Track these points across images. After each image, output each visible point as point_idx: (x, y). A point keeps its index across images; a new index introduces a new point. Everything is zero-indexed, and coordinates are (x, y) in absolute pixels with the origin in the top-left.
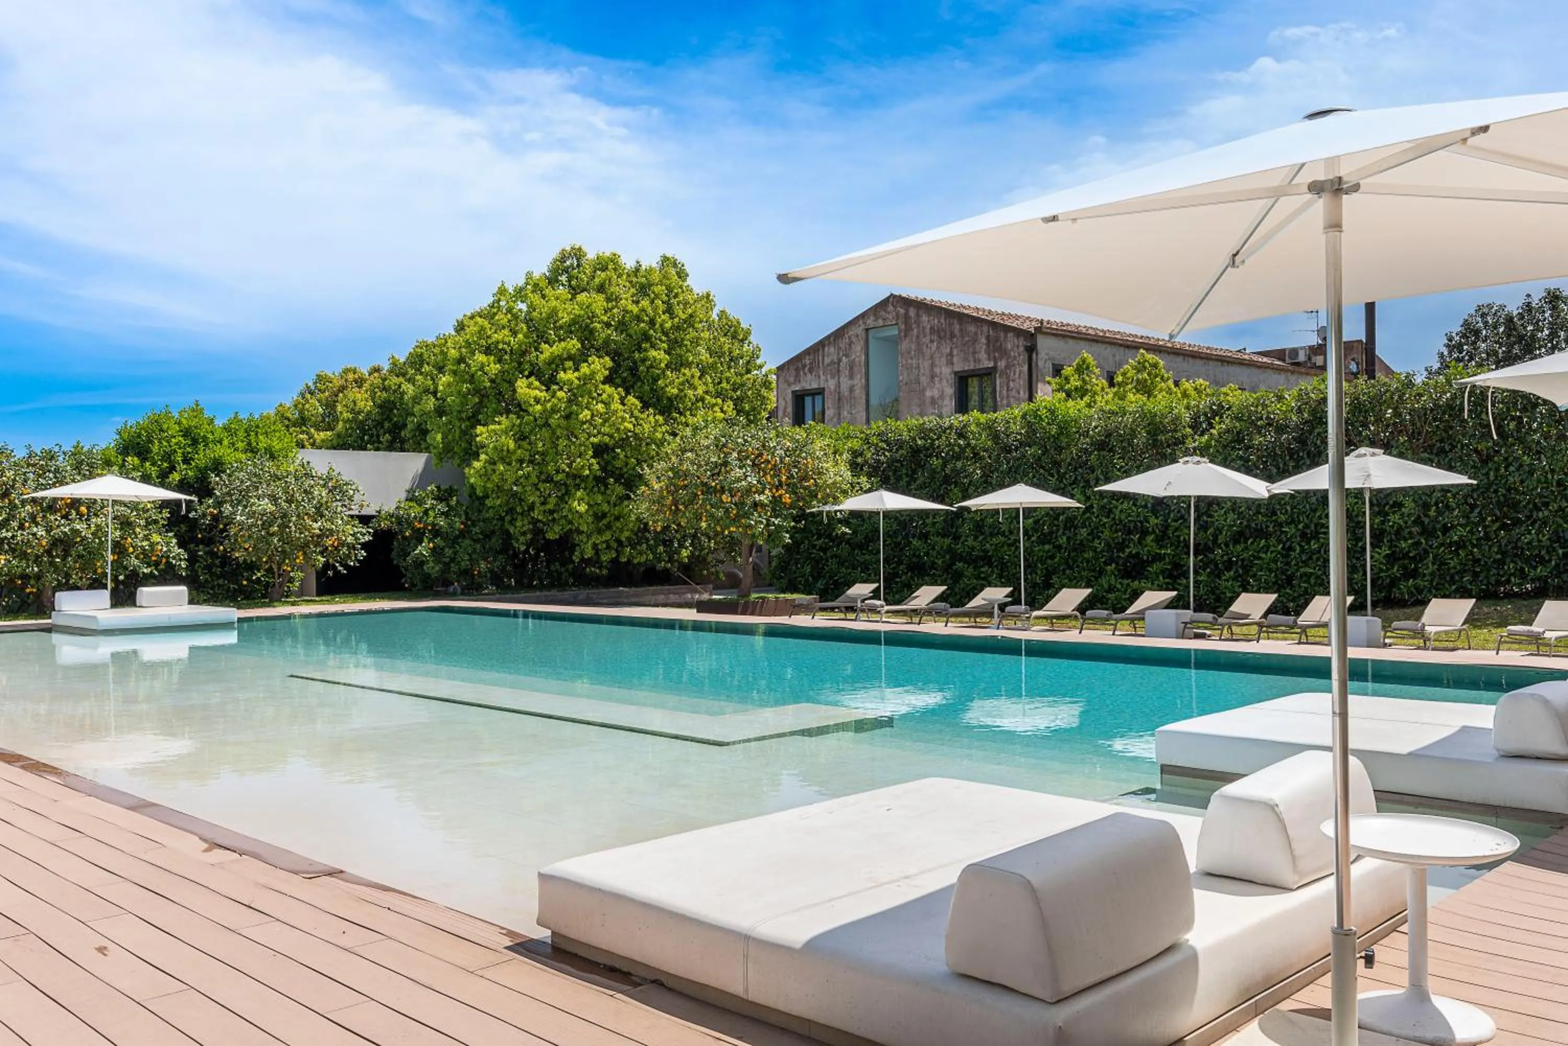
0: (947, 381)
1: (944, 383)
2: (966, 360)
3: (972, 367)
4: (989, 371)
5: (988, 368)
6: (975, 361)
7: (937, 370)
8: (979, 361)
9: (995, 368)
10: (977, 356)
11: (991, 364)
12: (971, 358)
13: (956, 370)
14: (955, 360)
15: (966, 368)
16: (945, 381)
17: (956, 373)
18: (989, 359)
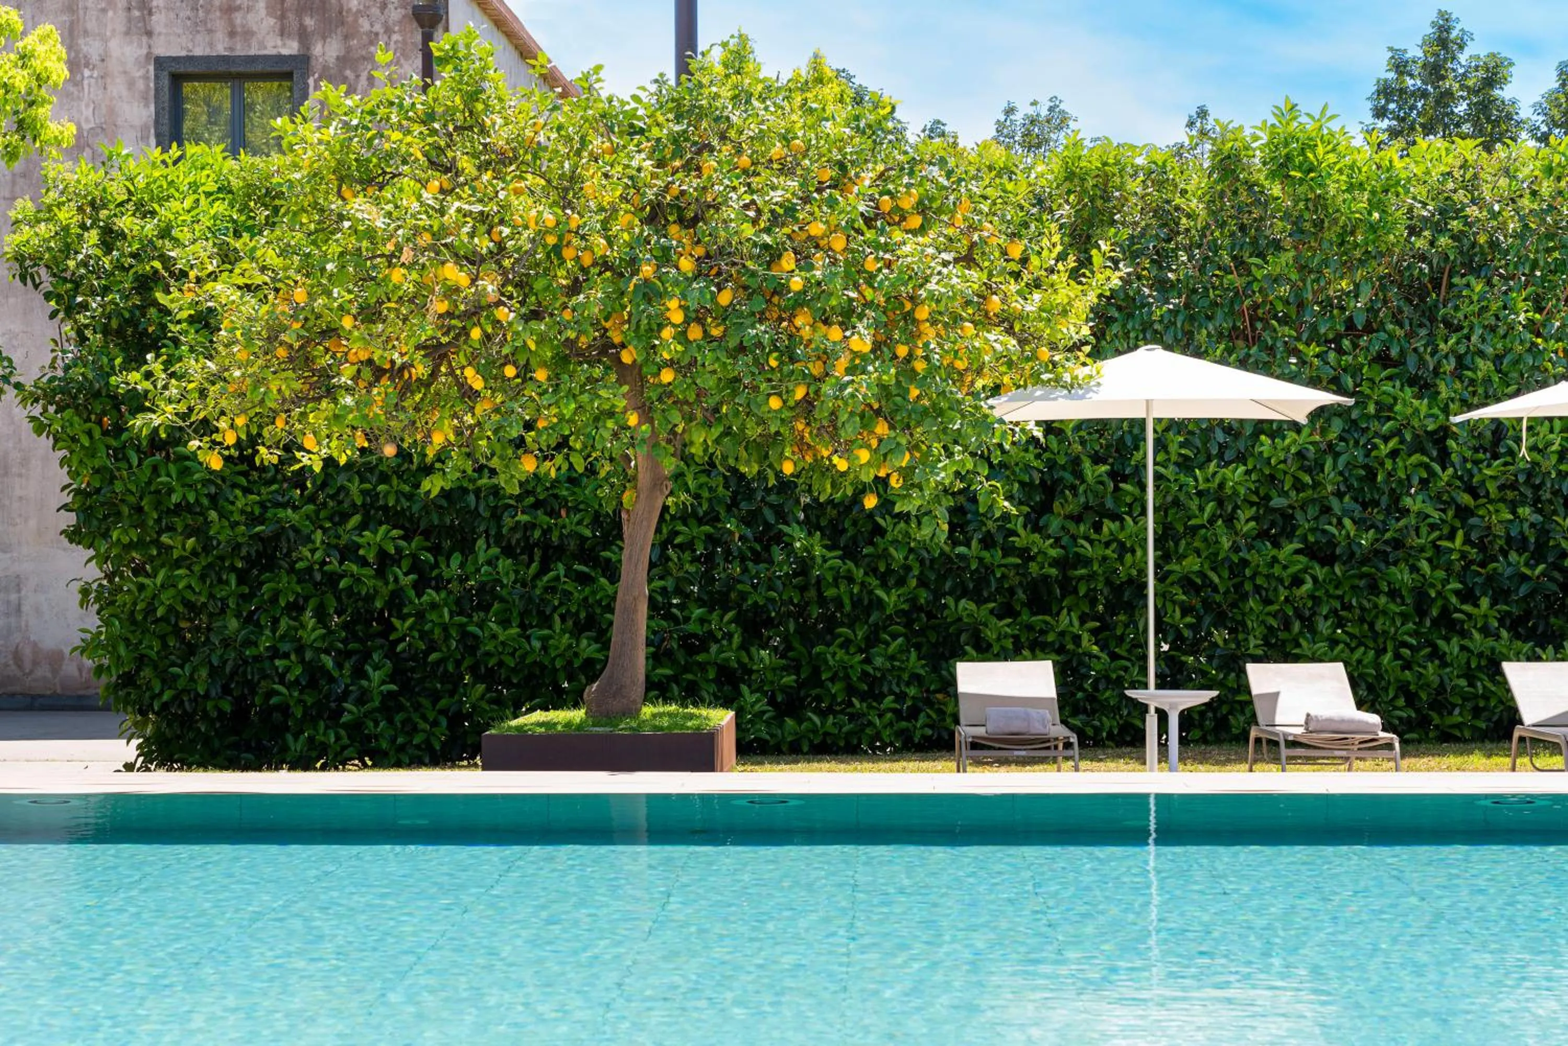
0: (131, 84)
1: (118, 87)
2: (198, 26)
3: (221, 49)
4: (286, 68)
5: (280, 58)
6: (232, 34)
7: (91, 48)
8: (248, 34)
9: (303, 61)
10: (238, 18)
11: (291, 48)
12: (220, 25)
13: (162, 50)
14: (158, 21)
15: (198, 52)
16: (120, 80)
17: (160, 62)
18: (282, 33)
